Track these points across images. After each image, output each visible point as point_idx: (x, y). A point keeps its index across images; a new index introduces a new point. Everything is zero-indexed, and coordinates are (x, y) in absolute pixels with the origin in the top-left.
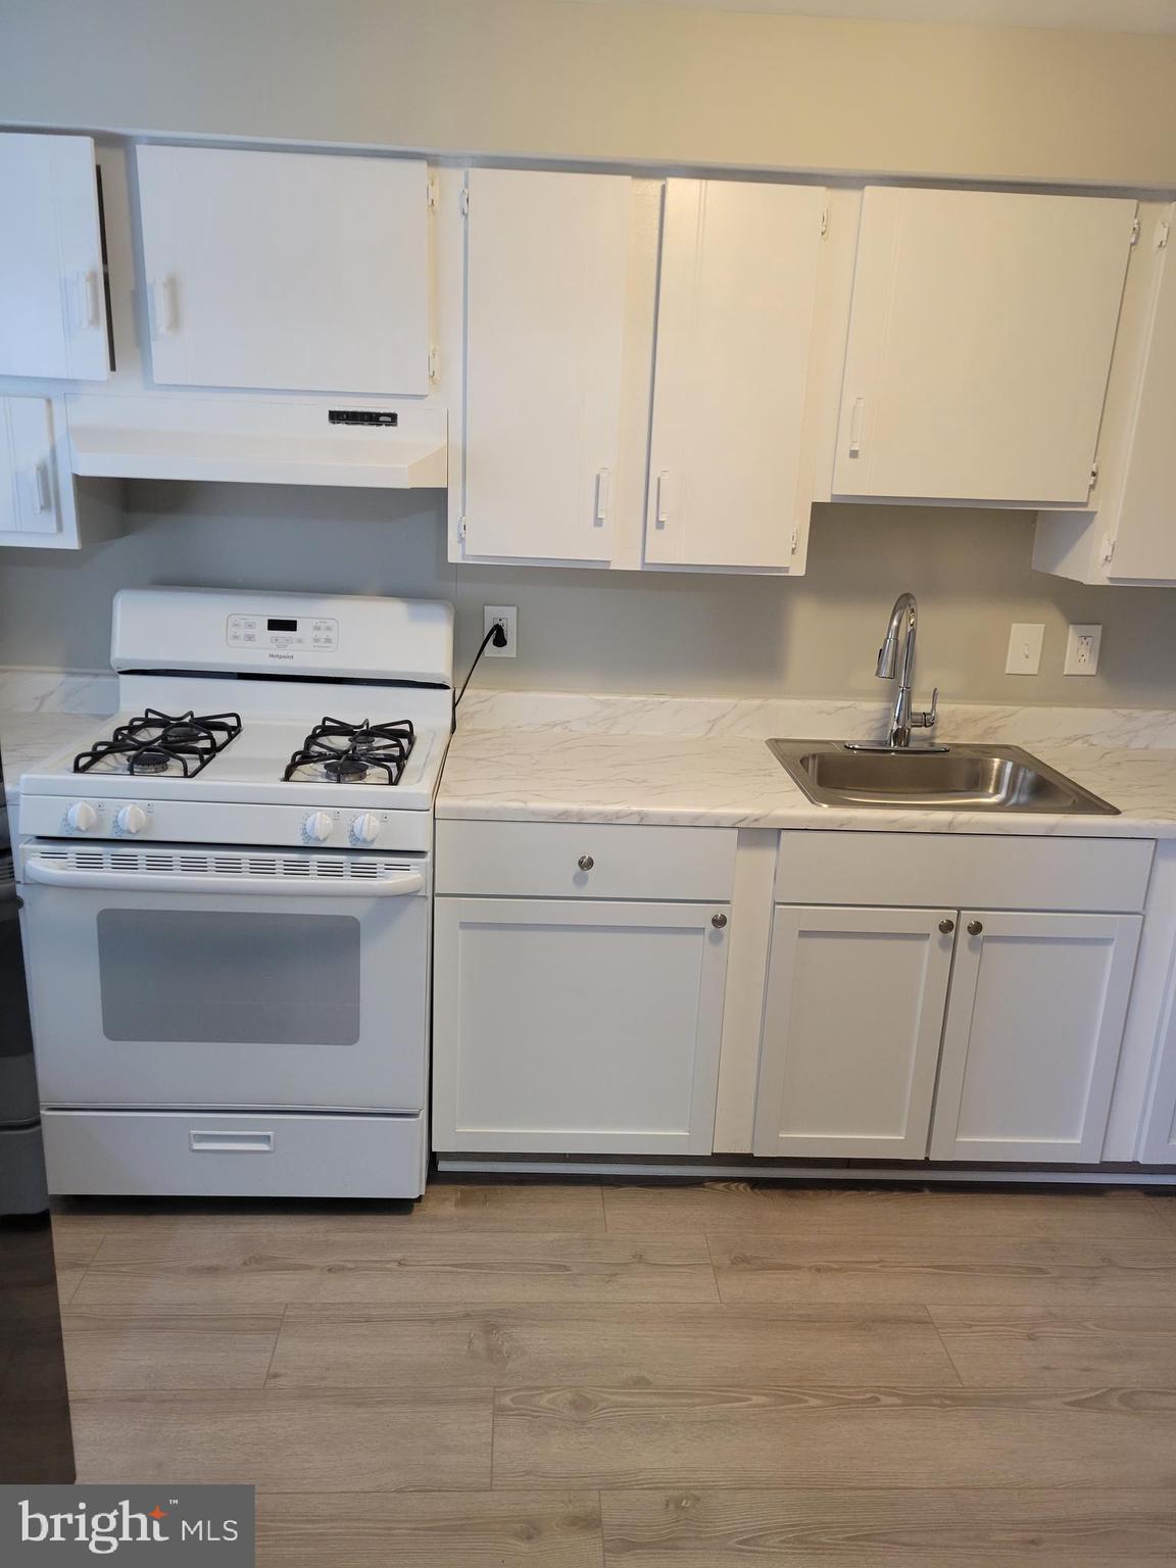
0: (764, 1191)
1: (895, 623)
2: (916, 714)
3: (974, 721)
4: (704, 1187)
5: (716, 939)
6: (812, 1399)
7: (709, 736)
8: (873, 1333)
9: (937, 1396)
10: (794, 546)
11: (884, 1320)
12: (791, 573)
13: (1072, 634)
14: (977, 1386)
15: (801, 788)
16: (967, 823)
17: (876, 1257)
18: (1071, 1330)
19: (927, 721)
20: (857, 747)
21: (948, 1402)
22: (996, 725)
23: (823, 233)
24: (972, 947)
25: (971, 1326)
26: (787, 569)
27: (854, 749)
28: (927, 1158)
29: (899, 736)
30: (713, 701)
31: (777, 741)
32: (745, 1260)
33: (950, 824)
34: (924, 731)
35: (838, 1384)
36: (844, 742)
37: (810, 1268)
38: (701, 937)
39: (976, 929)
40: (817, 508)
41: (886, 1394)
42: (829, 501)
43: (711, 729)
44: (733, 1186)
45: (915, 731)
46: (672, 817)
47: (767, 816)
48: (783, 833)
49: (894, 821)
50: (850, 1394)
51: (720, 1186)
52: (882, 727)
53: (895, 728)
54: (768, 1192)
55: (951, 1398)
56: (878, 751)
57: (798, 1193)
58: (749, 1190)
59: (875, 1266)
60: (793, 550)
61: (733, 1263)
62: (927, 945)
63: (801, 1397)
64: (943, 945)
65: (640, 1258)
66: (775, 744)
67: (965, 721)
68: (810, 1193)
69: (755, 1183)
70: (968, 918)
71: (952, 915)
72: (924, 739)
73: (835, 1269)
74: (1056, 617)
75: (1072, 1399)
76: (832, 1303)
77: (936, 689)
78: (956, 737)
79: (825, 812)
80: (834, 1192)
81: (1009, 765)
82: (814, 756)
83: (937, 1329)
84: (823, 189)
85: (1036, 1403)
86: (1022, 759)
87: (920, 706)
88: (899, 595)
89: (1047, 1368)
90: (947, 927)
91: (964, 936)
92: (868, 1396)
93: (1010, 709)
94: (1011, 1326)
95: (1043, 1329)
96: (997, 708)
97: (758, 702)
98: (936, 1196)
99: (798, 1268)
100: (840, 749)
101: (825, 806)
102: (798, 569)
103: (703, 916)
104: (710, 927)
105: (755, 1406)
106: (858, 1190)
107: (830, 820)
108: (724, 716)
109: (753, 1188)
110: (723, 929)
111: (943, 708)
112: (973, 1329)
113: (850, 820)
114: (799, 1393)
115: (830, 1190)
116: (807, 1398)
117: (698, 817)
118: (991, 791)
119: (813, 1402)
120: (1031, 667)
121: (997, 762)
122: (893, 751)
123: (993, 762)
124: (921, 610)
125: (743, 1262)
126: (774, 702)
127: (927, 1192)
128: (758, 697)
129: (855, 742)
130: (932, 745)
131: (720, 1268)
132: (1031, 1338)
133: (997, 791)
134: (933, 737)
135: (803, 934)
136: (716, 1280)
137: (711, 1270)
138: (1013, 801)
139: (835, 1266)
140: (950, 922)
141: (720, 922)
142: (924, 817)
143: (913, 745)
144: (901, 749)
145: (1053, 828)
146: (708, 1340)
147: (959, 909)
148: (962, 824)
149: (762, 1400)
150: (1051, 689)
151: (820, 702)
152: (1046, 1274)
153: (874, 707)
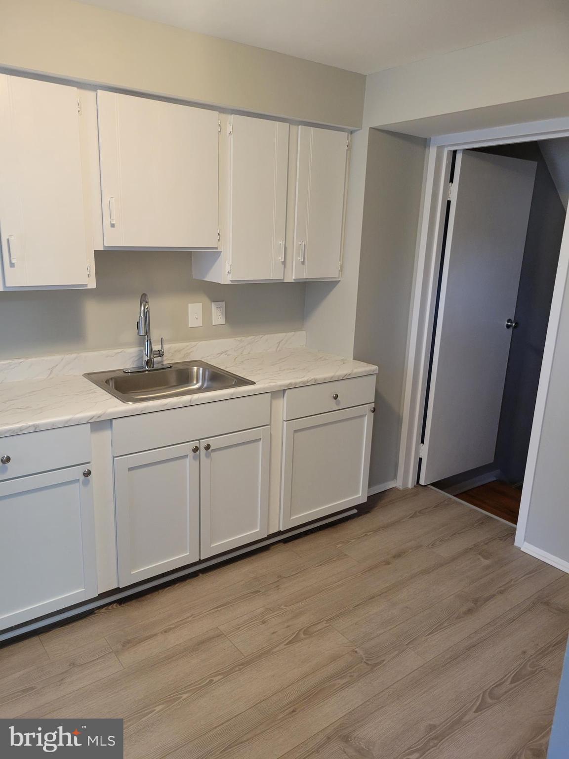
0: (126, 604)
1: (142, 308)
2: (156, 351)
3: (179, 351)
4: (95, 614)
5: (86, 483)
6: (184, 695)
7: (51, 376)
8: (200, 651)
9: (236, 667)
10: (88, 273)
11: (203, 642)
12: (89, 287)
13: (214, 306)
14: (250, 654)
15: (113, 396)
16: (198, 399)
17: (189, 614)
18: (277, 612)
19: (160, 354)
20: (129, 371)
21: (241, 667)
22: (189, 352)
23: (79, 111)
24: (207, 456)
25: (239, 628)
26: (86, 285)
27: (128, 372)
28: (200, 559)
29: (148, 363)
30: (49, 358)
31: (89, 374)
32: (129, 642)
33: (191, 401)
34: (159, 359)
35: (193, 682)
36: (123, 369)
37: (162, 633)
38: (78, 484)
39: (208, 447)
40: (97, 253)
41: (215, 676)
42: (103, 249)
43: (50, 373)
44: (110, 607)
45: (155, 359)
46: (53, 424)
47: (104, 414)
48: (114, 421)
49: (166, 405)
50: (199, 684)
51: (103, 610)
52: (139, 359)
53: (146, 359)
54: (129, 603)
55: (242, 664)
56: (139, 371)
57: (143, 598)
58: (118, 606)
59: (190, 619)
60: (88, 275)
61: (123, 646)
62: (187, 460)
63: (178, 696)
64: (194, 458)
65: (73, 665)
66: (88, 376)
67: (175, 351)
68: (149, 596)
69: (121, 602)
70: (204, 443)
71: (196, 443)
72: (159, 363)
73: (173, 628)
74: (206, 300)
75: (287, 641)
76: (177, 645)
77: (162, 338)
78: (172, 360)
79: (131, 406)
80: (160, 591)
81: (201, 369)
82: (111, 379)
83: (225, 636)
84: (75, 88)
85: (275, 650)
86: (206, 366)
87: (156, 348)
88: (141, 295)
89: (273, 633)
90: (196, 450)
91: (203, 451)
92: (208, 681)
93: (193, 343)
94: (254, 621)
95: (266, 617)
96: (188, 344)
97: (74, 355)
98: (205, 575)
99: (156, 635)
100: (122, 374)
101: (131, 403)
102: (92, 284)
103: (77, 473)
104: (82, 478)
105: (159, 711)
106: (170, 586)
107: (136, 409)
108: (57, 365)
109: (120, 604)
110: (89, 477)
111: (166, 347)
112: (240, 629)
113: (146, 408)
114: (177, 695)
115: (158, 591)
116: (181, 696)
117: (67, 421)
118: (195, 382)
119: (185, 696)
120: (199, 323)
121: (195, 369)
122: (146, 371)
123: (192, 369)
124: (150, 300)
125: (128, 644)
126: (83, 354)
127: (201, 575)
128: (76, 353)
129: (128, 369)
130: (163, 365)
131: (118, 651)
132: (264, 622)
133: (198, 382)
134: (162, 361)
135: (130, 469)
136: (118, 658)
137: (114, 655)
138: (205, 385)
139: (172, 626)
140: (196, 447)
141: (87, 474)
142: (178, 400)
143: (156, 366)
144: (151, 369)
145: (232, 395)
146: (124, 690)
147: (199, 440)
148: (196, 400)
149: (160, 707)
150: (209, 332)
151: (107, 351)
152: (260, 592)
153: (133, 351)
